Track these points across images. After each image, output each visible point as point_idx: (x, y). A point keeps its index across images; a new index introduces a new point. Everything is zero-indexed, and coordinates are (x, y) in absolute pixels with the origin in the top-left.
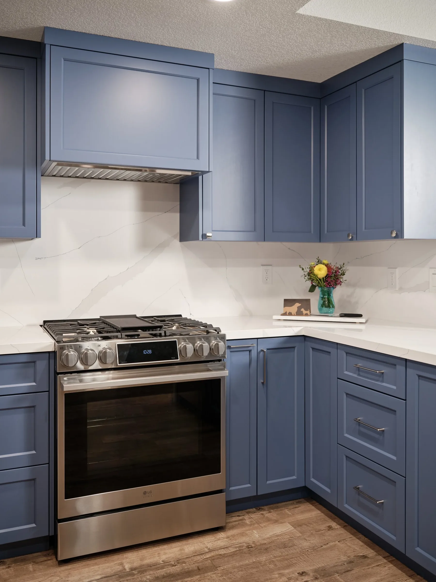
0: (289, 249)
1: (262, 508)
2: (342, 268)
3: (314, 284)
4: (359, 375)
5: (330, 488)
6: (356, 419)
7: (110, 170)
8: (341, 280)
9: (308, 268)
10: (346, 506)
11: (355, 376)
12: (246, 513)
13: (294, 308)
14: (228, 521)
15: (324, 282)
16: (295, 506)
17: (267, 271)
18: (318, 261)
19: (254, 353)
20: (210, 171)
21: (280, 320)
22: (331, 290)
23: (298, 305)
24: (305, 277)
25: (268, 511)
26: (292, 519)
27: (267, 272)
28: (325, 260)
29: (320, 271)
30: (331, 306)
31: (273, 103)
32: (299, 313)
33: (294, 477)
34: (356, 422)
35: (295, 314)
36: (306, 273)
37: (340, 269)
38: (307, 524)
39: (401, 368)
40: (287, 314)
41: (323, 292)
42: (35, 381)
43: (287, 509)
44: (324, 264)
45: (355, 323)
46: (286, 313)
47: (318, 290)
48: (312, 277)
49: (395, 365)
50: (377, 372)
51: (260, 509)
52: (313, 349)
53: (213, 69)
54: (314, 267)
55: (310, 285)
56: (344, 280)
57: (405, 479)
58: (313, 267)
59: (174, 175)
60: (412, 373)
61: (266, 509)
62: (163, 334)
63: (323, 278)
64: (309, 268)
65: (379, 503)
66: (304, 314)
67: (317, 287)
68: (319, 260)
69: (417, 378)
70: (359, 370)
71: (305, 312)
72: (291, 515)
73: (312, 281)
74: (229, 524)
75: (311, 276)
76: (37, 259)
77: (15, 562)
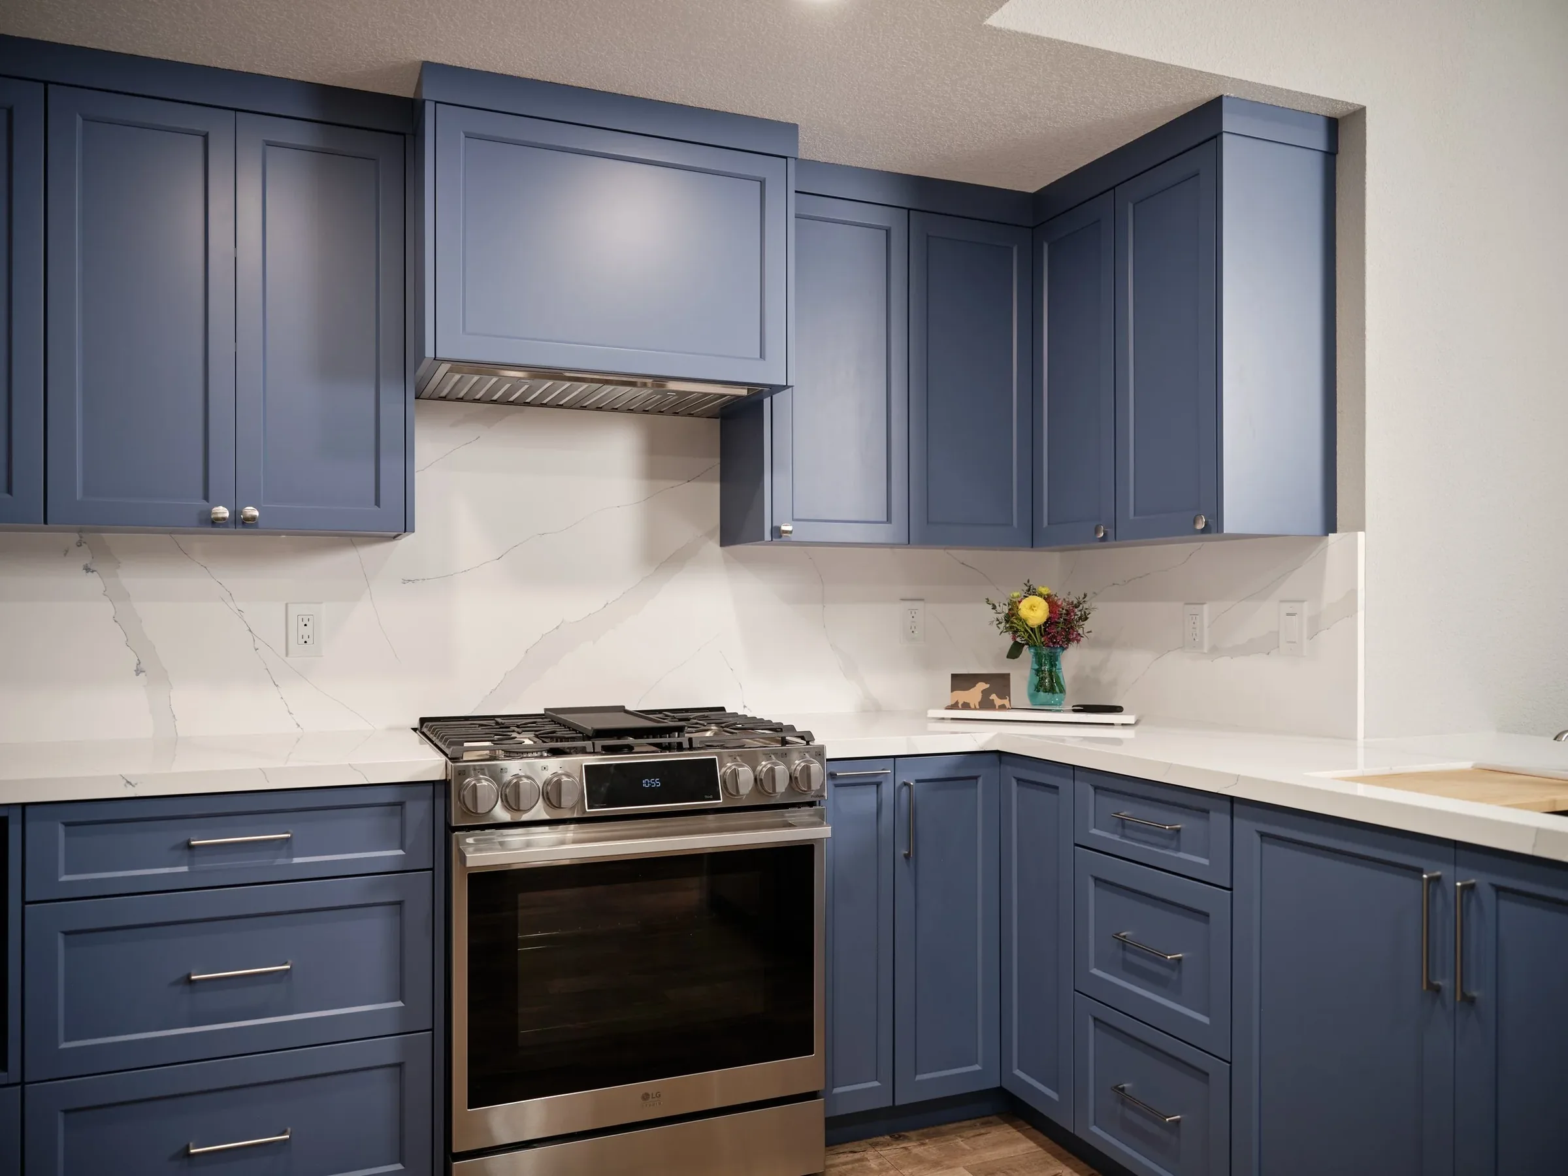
0: (963, 564)
1: (904, 1136)
2: (1081, 606)
3: (1018, 640)
4: (1123, 836)
5: (1056, 1090)
6: (1118, 934)
7: (568, 384)
8: (1080, 631)
9: (1005, 604)
10: (1095, 1129)
11: (1116, 838)
12: (869, 1146)
13: (975, 694)
14: (829, 1163)
15: (1041, 635)
16: (977, 1132)
17: (913, 612)
18: (1029, 590)
19: (887, 790)
20: (788, 385)
21: (943, 719)
22: (1057, 654)
23: (982, 686)
24: (999, 625)
25: (918, 1143)
26: (972, 1160)
27: (913, 615)
28: (1043, 587)
29: (1033, 610)
30: (1057, 690)
31: (928, 236)
32: (986, 704)
33: (977, 1067)
34: (1118, 940)
35: (978, 707)
36: (1001, 616)
37: (1076, 608)
38: (1008, 1171)
39: (1220, 819)
40: (960, 706)
41: (1038, 657)
42: (402, 847)
43: (961, 1137)
44: (1040, 595)
45: (1113, 724)
46: (957, 703)
47: (1027, 653)
48: (1013, 625)
49: (1208, 812)
50: (1165, 828)
51: (900, 1136)
52: (1018, 780)
53: (796, 159)
54: (1020, 602)
55: (1012, 642)
56: (1086, 631)
57: (1231, 1067)
58: (1017, 603)
59: (710, 394)
60: (1247, 829)
61: (914, 1139)
62: (686, 745)
63: (1040, 627)
64: (1009, 604)
65: (1169, 1120)
66: (997, 707)
67: (1026, 646)
68: (1030, 586)
69: (1257, 838)
70: (1123, 826)
71: (998, 702)
72: (969, 1150)
73: (1015, 632)
74: (832, 1169)
75: (1012, 623)
76: (405, 581)
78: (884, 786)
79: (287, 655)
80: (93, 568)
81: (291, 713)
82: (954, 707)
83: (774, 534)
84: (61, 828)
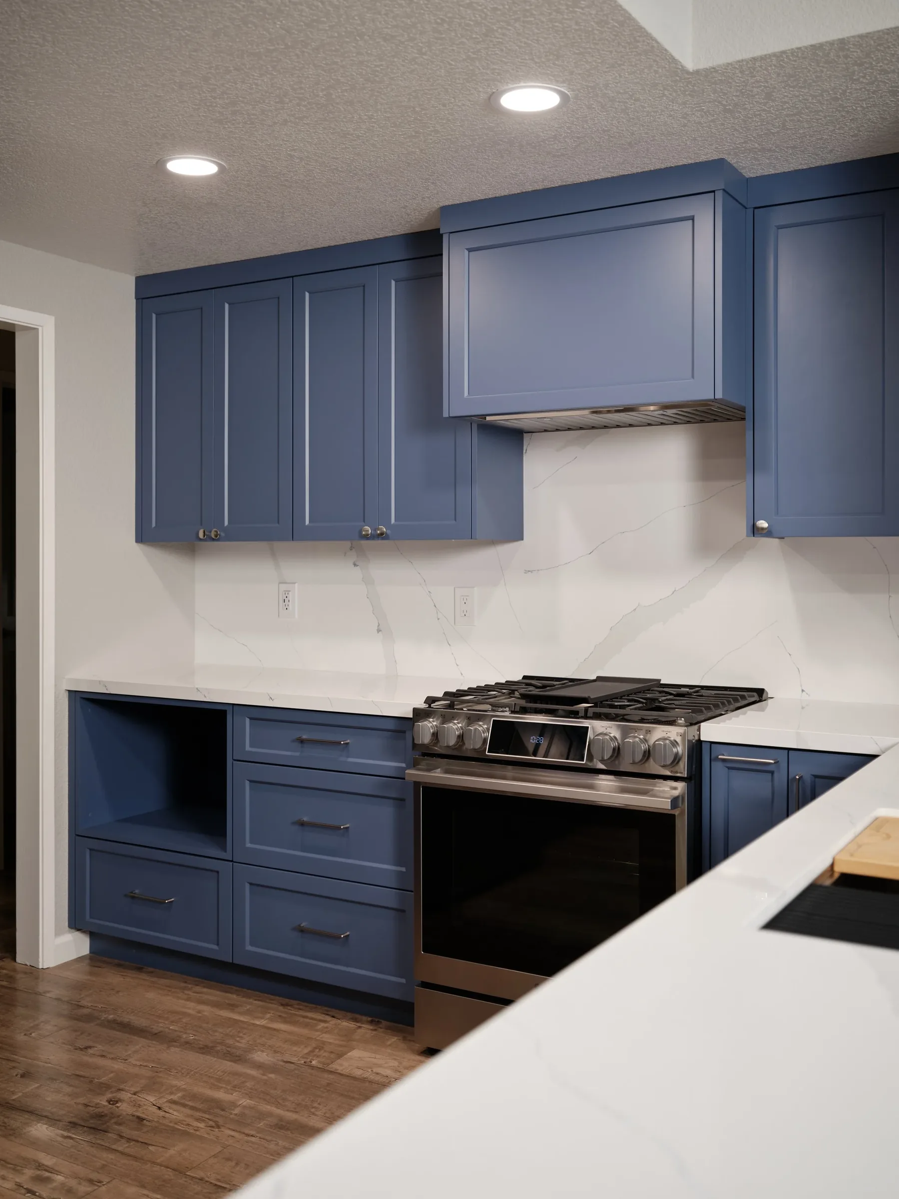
19: (781, 778)
62: (581, 714)
76: (527, 572)
77: (388, 1028)
78: (776, 775)
79: (455, 623)
80: (357, 563)
81: (457, 665)
83: (755, 531)
84: (248, 720)
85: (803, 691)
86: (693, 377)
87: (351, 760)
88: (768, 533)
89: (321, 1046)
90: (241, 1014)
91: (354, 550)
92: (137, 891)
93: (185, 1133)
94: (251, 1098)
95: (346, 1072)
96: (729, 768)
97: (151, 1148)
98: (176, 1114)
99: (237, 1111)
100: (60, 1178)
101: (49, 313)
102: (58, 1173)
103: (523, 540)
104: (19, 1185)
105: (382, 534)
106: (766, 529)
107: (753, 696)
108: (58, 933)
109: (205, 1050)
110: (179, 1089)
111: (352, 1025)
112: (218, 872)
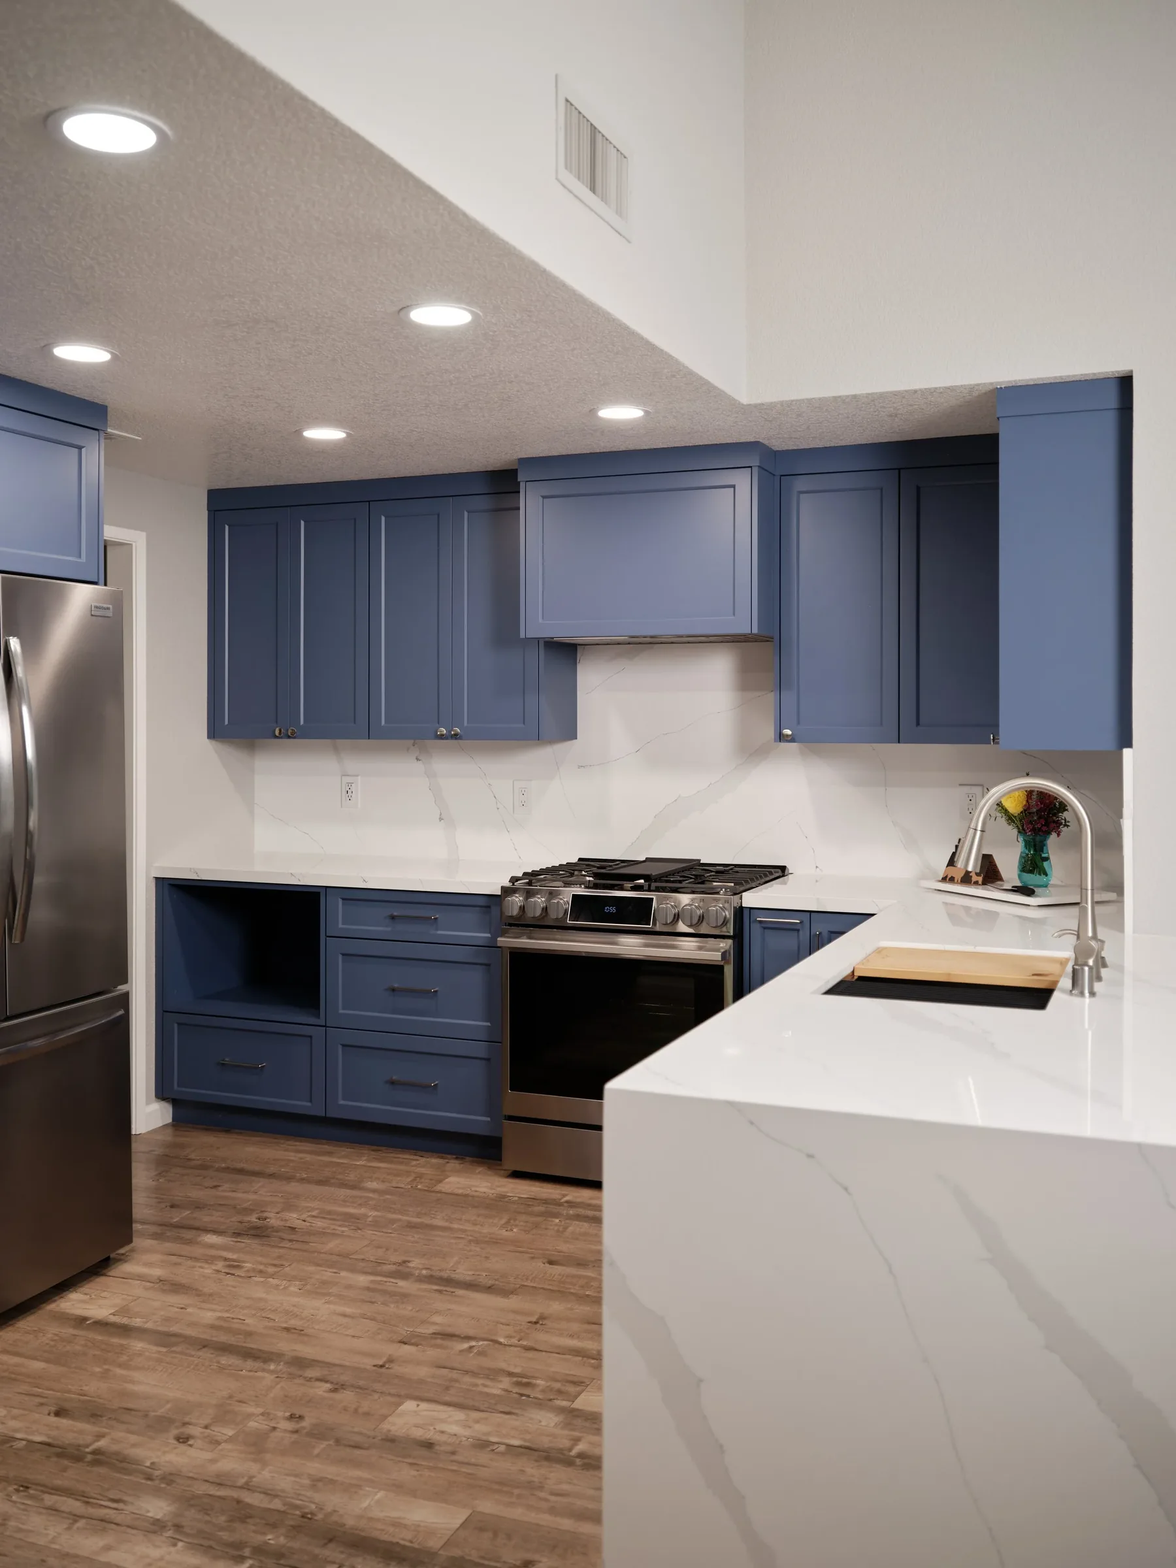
15: (1023, 819)
19: (804, 936)
20: (752, 633)
27: (971, 798)
32: (966, 881)
35: (959, 881)
40: (948, 879)
41: (1027, 844)
42: (490, 933)
46: (947, 877)
62: (646, 887)
63: (1020, 816)
66: (973, 883)
71: (974, 878)
76: (579, 767)
77: (473, 1162)
78: (801, 932)
79: (514, 812)
80: (420, 758)
81: (516, 850)
82: (944, 879)
83: (781, 737)
84: (340, 902)
85: (817, 867)
86: (734, 614)
87: (439, 932)
88: (791, 739)
89: (420, 1176)
90: (339, 1158)
91: (416, 745)
92: (227, 1059)
93: (333, 1234)
94: (378, 1211)
95: (449, 1191)
96: (765, 928)
97: (311, 1244)
98: (319, 1224)
99: (370, 1219)
100: (248, 1265)
101: (142, 530)
102: (244, 1262)
103: (576, 739)
104: (218, 1271)
105: (456, 735)
106: (790, 735)
107: (778, 872)
108: (148, 1103)
109: (320, 1183)
110: (313, 1209)
111: (441, 1161)
112: (311, 1037)
